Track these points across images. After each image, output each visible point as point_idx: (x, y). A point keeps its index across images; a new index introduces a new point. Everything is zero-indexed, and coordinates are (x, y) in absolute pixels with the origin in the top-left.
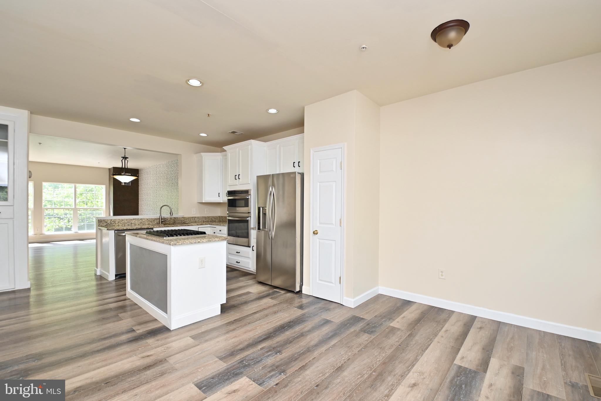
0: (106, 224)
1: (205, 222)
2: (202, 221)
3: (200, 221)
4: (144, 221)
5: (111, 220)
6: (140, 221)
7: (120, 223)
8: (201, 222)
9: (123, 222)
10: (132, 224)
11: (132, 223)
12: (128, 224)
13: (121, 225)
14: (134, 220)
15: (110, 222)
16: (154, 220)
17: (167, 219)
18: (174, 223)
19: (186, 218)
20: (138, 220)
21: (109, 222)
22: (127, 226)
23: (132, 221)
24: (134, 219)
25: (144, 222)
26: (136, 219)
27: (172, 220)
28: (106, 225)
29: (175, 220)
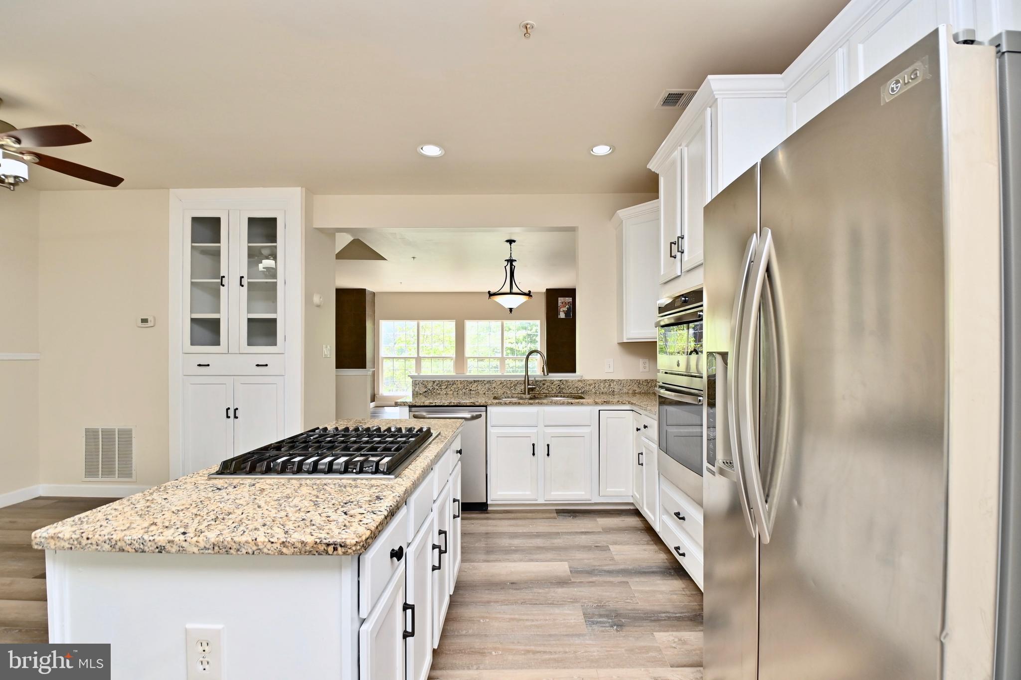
0: (425, 390)
1: (640, 393)
2: (630, 392)
3: (625, 390)
4: (494, 385)
5: (434, 382)
6: (487, 385)
7: (449, 389)
8: (628, 393)
9: (455, 386)
10: (472, 392)
11: (471, 390)
12: (464, 390)
13: (452, 392)
14: (476, 384)
15: (432, 386)
16: (515, 385)
17: (544, 384)
18: (560, 392)
19: (588, 383)
20: (483, 384)
21: (430, 386)
22: (461, 395)
23: (471, 385)
24: (475, 381)
25: (495, 388)
26: (478, 381)
27: (555, 387)
28: (426, 392)
29: (562, 386)
